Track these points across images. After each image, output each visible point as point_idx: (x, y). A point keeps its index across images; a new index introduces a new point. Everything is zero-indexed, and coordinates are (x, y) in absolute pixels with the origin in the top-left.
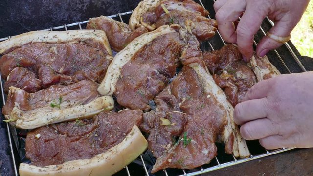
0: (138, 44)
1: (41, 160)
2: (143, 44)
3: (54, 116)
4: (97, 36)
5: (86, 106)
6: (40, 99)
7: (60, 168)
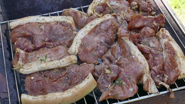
1: (34, 92)
2: (95, 25)
3: (42, 67)
4: (68, 20)
6: (34, 56)
7: (45, 97)
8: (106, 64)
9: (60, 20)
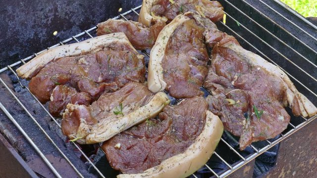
0: (164, 37)
2: (169, 36)
3: (123, 123)
4: (120, 39)
5: (148, 105)
6: (100, 110)
7: (162, 169)
8: (219, 92)
9: (106, 43)
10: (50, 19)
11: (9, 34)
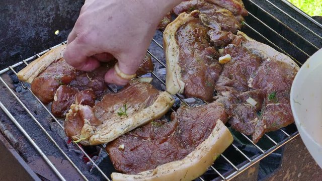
0: (170, 35)
3: (127, 124)
5: (153, 106)
10: (51, 17)
11: (10, 33)
